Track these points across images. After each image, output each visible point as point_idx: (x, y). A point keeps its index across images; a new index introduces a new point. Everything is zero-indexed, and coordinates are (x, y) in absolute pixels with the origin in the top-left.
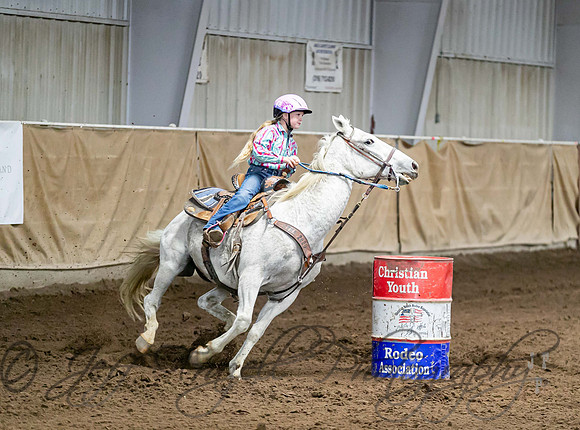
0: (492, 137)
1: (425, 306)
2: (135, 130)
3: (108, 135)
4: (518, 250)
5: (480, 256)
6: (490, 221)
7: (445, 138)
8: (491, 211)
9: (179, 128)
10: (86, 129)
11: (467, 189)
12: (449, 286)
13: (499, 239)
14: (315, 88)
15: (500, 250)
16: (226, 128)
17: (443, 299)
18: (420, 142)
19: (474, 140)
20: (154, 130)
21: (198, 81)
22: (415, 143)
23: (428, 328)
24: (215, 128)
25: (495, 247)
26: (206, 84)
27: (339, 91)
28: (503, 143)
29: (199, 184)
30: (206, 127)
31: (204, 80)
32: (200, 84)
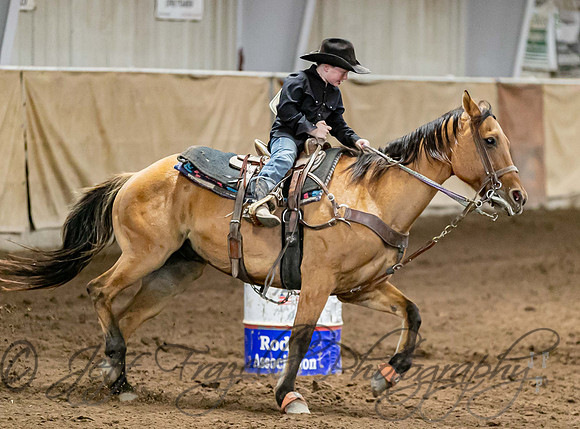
0: (389, 73)
14: (168, 14)
16: (58, 65)
21: (23, 8)
24: (45, 65)
26: (32, 11)
27: (199, 18)
28: (403, 81)
29: (25, 136)
30: (33, 65)
31: (29, 6)
32: (25, 11)
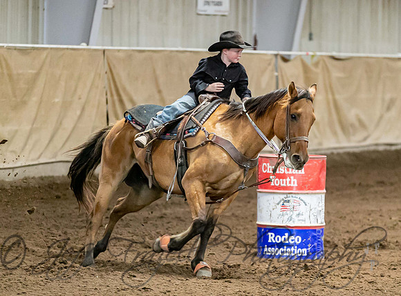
0: (358, 52)
1: (303, 197)
2: (51, 48)
3: (28, 53)
4: (381, 148)
5: (348, 154)
6: (357, 124)
7: (318, 53)
8: (357, 116)
9: (89, 47)
10: (9, 48)
11: (337, 97)
12: (323, 180)
13: (365, 139)
14: (205, 11)
15: (366, 149)
16: (129, 46)
17: (318, 191)
18: (297, 57)
19: (342, 55)
20: (67, 49)
21: (105, 6)
22: (292, 58)
23: (306, 216)
24: (121, 46)
25: (362, 147)
26: (111, 9)
27: (226, 14)
28: (367, 57)
29: (106, 94)
30: (112, 46)
31: (110, 5)
32: (107, 8)
